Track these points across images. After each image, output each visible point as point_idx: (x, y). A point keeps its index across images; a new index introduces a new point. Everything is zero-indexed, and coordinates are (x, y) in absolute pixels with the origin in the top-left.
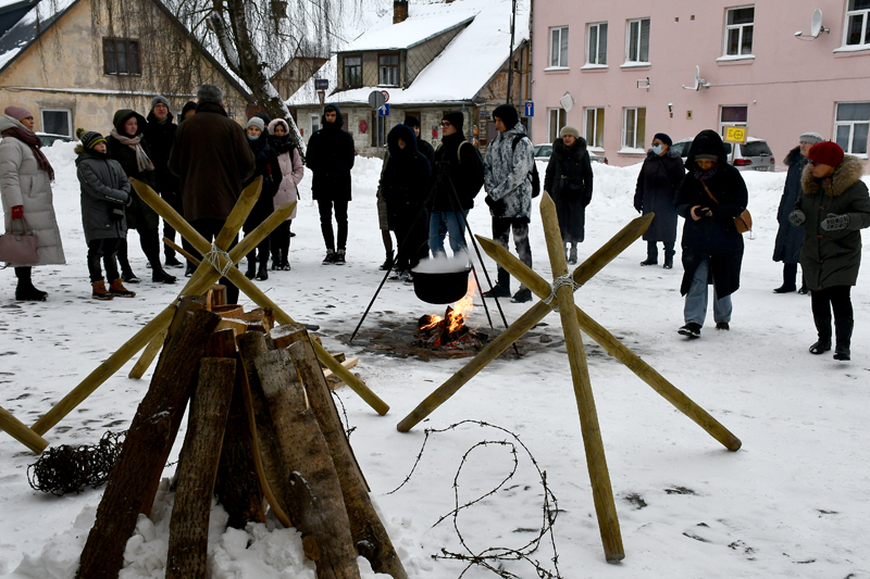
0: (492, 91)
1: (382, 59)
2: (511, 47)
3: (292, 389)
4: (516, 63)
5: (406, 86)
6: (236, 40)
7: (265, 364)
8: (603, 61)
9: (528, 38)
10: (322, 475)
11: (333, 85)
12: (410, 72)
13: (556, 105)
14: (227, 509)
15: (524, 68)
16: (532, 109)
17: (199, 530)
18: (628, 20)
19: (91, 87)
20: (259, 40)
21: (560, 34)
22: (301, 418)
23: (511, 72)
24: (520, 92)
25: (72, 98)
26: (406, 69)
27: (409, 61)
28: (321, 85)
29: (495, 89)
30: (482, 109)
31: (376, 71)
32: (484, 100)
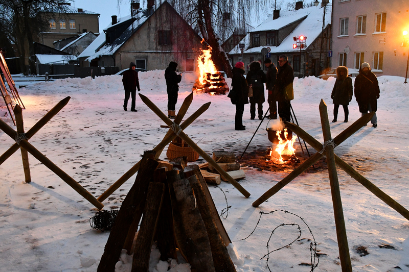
0: (314, 47)
1: (268, 34)
2: (323, 28)
3: (189, 198)
4: (325, 34)
5: (278, 45)
6: (207, 30)
7: (178, 185)
8: (364, 32)
9: (330, 23)
10: (202, 240)
11: (246, 46)
12: (279, 39)
13: (342, 51)
14: (160, 251)
15: (329, 36)
16: (332, 54)
17: (144, 263)
18: (376, 14)
19: (153, 50)
20: (216, 29)
21: (344, 22)
22: (193, 212)
23: (322, 38)
24: (327, 46)
25: (147, 54)
26: (278, 39)
27: (279, 35)
28: (242, 46)
29: (316, 45)
30: (310, 54)
31: (265, 40)
32: (311, 50)
